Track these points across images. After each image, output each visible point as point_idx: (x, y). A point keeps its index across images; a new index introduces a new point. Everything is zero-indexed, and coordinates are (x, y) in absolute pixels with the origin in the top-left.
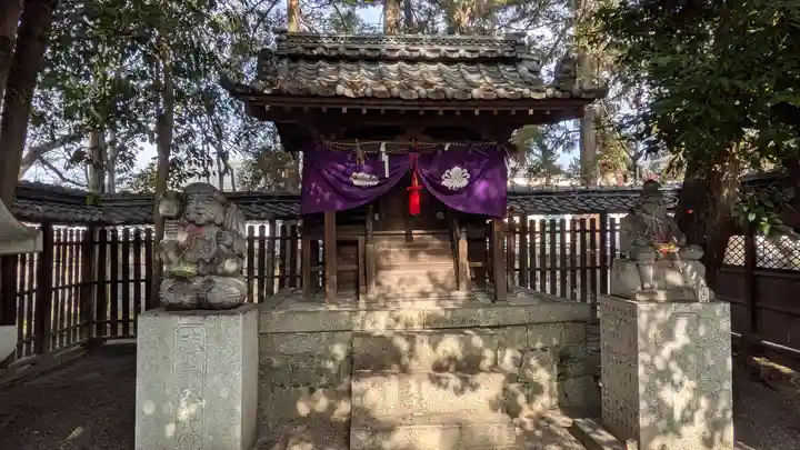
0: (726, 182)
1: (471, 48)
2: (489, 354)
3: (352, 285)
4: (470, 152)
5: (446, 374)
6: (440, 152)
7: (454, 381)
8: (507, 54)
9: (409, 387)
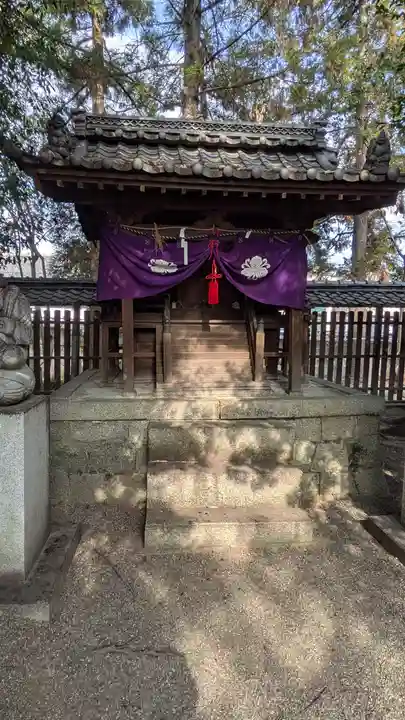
1: (272, 136)
2: (287, 448)
3: (150, 371)
4: (272, 240)
5: (244, 468)
6: (241, 240)
7: (252, 476)
8: (308, 144)
9: (205, 480)
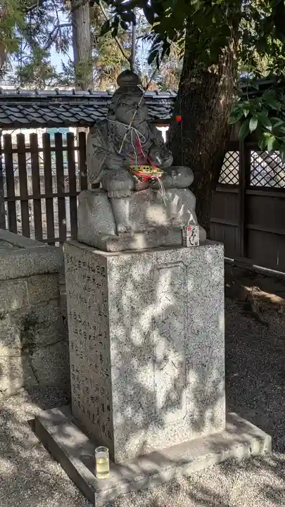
0: (223, 87)
